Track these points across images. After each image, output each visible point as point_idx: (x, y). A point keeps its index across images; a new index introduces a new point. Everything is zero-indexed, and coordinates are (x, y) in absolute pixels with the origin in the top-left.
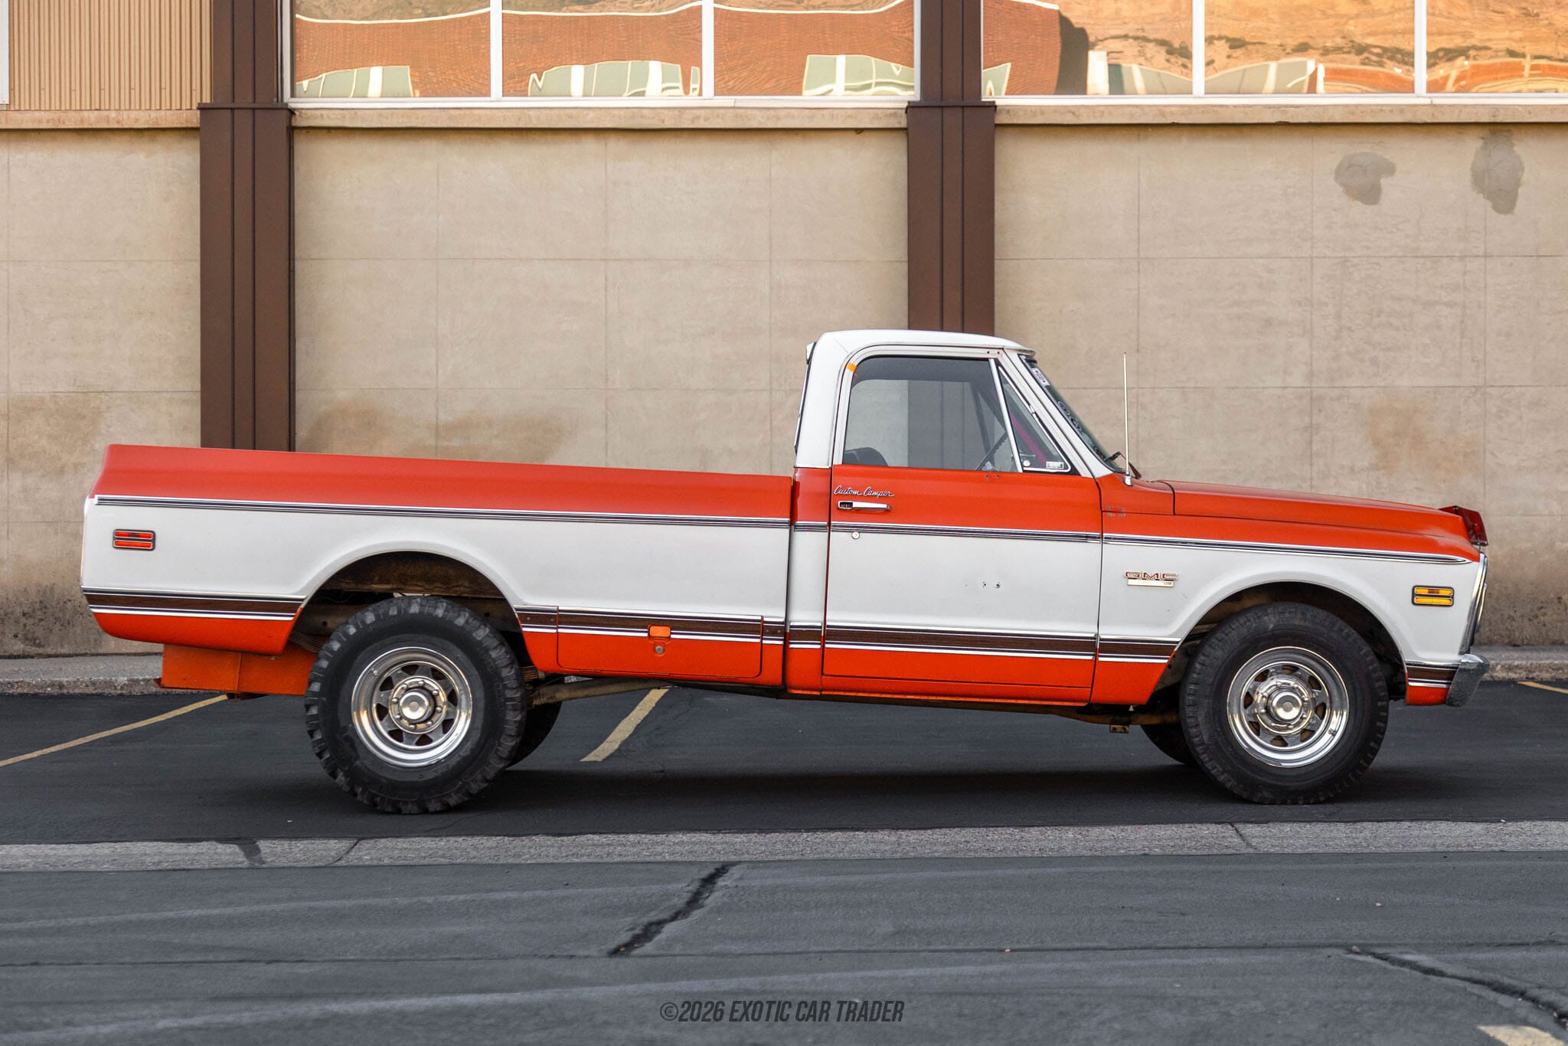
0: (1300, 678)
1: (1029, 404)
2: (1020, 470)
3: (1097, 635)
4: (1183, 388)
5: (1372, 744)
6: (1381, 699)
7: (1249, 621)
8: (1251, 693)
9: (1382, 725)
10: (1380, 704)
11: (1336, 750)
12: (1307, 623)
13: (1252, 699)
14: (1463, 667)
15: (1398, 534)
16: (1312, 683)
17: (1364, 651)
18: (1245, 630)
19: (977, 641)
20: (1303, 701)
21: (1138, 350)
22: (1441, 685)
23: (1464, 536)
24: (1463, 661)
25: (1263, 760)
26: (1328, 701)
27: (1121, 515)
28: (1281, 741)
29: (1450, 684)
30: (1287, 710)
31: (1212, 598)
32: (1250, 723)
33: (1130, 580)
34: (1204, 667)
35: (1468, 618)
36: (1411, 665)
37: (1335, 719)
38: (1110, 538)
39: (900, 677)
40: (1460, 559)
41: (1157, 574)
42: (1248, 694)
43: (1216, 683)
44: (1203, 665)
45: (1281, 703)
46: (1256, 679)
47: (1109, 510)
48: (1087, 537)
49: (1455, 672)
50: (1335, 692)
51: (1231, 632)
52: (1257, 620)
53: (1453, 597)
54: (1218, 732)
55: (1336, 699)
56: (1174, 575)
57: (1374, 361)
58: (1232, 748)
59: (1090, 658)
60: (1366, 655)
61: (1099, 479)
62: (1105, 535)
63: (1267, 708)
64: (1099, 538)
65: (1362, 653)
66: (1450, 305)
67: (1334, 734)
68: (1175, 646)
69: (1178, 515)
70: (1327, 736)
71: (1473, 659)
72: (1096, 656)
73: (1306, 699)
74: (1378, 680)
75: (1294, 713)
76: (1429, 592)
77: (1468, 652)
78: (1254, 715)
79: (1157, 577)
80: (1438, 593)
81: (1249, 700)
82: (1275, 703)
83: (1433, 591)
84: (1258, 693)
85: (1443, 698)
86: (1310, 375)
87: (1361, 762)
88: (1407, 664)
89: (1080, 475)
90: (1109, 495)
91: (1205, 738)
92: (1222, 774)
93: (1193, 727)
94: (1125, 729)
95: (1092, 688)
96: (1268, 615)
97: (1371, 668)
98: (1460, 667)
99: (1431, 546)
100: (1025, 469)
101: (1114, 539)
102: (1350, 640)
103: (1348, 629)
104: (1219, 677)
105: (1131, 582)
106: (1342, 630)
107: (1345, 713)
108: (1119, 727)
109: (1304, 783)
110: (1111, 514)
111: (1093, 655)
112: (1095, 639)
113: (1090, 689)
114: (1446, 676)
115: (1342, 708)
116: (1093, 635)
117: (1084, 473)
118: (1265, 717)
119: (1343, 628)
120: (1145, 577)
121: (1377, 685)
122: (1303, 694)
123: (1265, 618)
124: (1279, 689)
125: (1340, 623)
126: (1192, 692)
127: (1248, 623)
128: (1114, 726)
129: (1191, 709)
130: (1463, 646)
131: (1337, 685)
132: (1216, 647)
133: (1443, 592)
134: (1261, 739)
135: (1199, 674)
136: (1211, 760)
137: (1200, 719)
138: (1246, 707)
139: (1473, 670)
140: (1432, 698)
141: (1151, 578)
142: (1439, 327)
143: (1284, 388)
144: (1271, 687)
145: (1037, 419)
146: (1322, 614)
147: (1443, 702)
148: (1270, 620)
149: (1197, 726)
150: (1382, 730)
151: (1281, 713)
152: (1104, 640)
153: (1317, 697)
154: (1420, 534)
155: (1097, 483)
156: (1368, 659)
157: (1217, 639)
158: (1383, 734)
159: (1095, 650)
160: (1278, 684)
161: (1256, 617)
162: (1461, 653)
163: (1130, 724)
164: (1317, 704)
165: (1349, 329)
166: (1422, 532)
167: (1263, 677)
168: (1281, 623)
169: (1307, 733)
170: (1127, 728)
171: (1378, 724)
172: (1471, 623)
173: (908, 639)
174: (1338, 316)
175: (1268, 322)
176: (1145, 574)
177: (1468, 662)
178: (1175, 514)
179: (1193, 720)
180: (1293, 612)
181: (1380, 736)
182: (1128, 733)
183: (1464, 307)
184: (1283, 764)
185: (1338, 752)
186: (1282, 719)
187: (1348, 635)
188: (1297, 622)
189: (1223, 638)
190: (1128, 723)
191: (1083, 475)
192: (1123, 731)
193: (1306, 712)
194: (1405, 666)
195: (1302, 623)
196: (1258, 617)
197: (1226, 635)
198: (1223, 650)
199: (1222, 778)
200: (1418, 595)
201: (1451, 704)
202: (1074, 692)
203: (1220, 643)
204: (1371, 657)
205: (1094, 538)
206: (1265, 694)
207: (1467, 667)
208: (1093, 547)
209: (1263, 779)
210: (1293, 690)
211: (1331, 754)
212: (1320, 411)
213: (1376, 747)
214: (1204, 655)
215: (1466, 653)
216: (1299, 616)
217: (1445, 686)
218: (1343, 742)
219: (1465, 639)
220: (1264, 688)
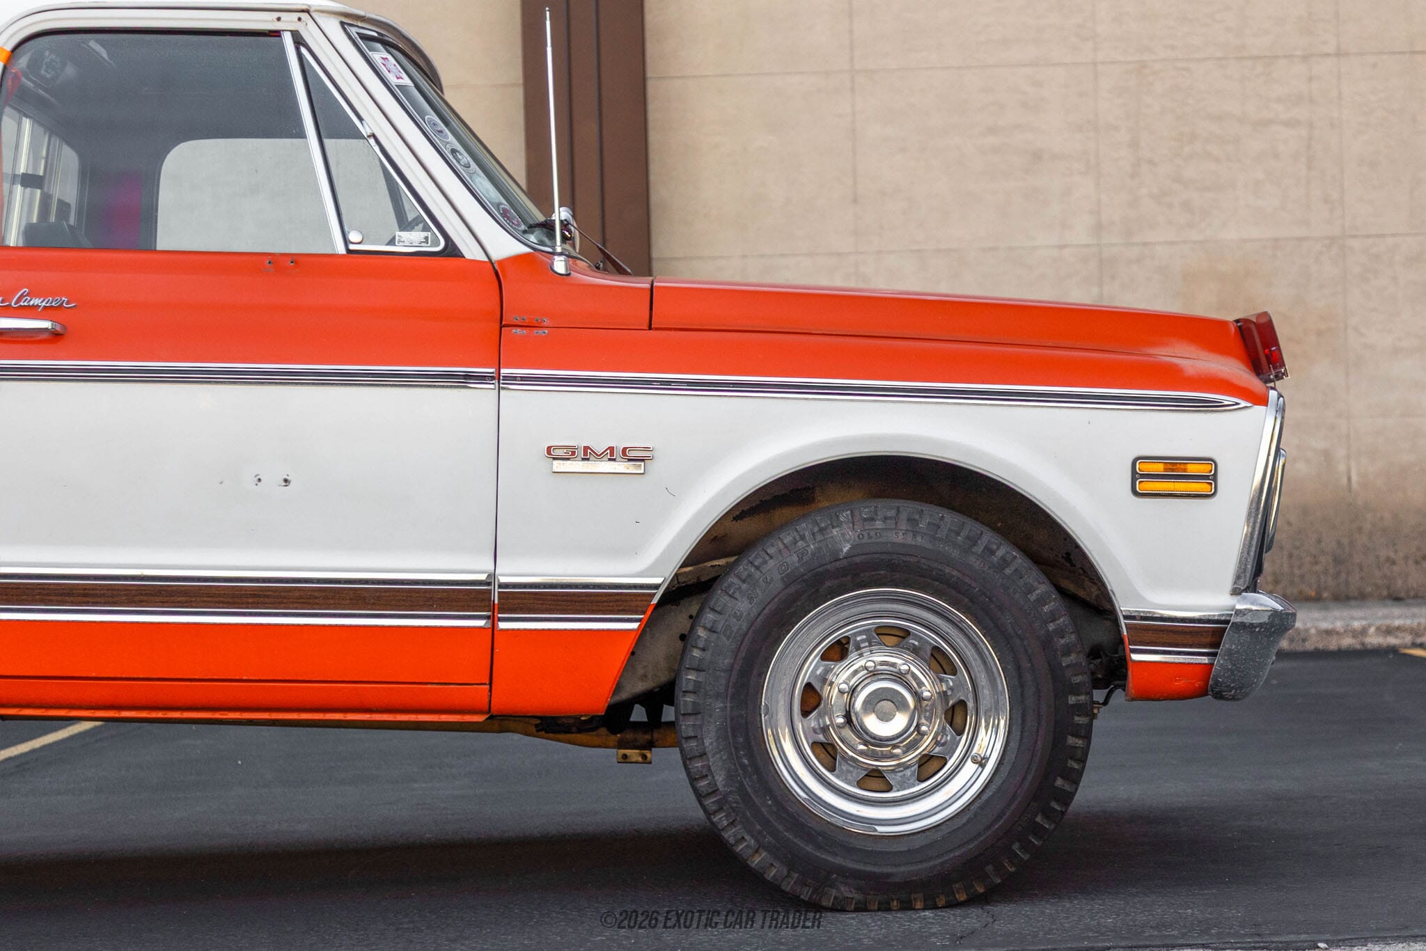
0: (915, 651)
1: (361, 119)
2: (341, 250)
3: (493, 576)
4: (919, 251)
5: (1059, 782)
6: (1075, 690)
7: (803, 538)
8: (817, 686)
9: (1079, 742)
10: (1072, 700)
11: (985, 797)
12: (919, 539)
13: (819, 698)
14: (1238, 620)
15: (1106, 356)
16: (939, 661)
17: (1038, 592)
18: (795, 558)
19: (246, 596)
20: (918, 697)
21: (855, 201)
22: (1196, 658)
23: (1238, 357)
24: (1239, 607)
25: (839, 821)
26: (971, 696)
27: (541, 331)
28: (875, 779)
29: (1215, 655)
30: (885, 717)
31: (724, 493)
32: (814, 745)
33: (555, 462)
34: (715, 635)
35: (1248, 520)
36: (1133, 618)
37: (983, 737)
38: (515, 378)
39: (94, 675)
40: (1227, 399)
41: (611, 449)
42: (809, 687)
43: (737, 667)
44: (711, 630)
45: (870, 704)
46: (825, 657)
47: (516, 322)
48: (468, 376)
49: (1225, 629)
50: (983, 680)
51: (765, 562)
52: (819, 537)
53: (1215, 475)
54: (743, 767)
55: (985, 692)
56: (647, 449)
57: (1187, 206)
58: (773, 798)
59: (481, 623)
60: (1042, 601)
61: (501, 262)
62: (503, 371)
63: (848, 716)
64: (493, 378)
65: (1033, 597)
66: (1290, 124)
67: (982, 763)
68: (655, 594)
69: (657, 329)
70: (970, 767)
71: (1263, 603)
72: (493, 620)
73: (926, 694)
74: (1067, 651)
75: (899, 722)
76: (1165, 470)
77: (1253, 587)
78: (825, 730)
79: (610, 454)
80: (1185, 470)
81: (811, 699)
82: (858, 704)
83: (1175, 468)
84: (831, 684)
85: (1201, 683)
86: (1098, 228)
87: (1039, 819)
88: (1126, 617)
89: (464, 257)
90: (518, 295)
91: (720, 779)
92: (757, 851)
93: (695, 757)
94: (644, 757)
95: (491, 684)
96: (839, 525)
97: (1051, 627)
98: (1233, 619)
99: (1169, 376)
100: (352, 247)
101: (523, 379)
102: (1008, 571)
103: (1004, 550)
104: (742, 654)
105: (559, 466)
106: (993, 553)
107: (1002, 722)
108: (634, 754)
109: (925, 865)
110: (518, 331)
111: (488, 617)
112: (489, 584)
113: (488, 687)
114: (1208, 640)
115: (996, 709)
116: (483, 577)
117: (471, 251)
118: (847, 733)
119: (995, 547)
120: (588, 454)
121: (1066, 661)
122: (920, 684)
123: (835, 532)
124: (874, 674)
125: (988, 537)
126: (690, 688)
127: (800, 543)
128: (623, 751)
129: (690, 721)
130: (1238, 577)
131: (985, 662)
132: (737, 595)
133: (1193, 469)
134: (837, 777)
135: (703, 650)
136: (732, 824)
137: (707, 742)
138: (805, 713)
139: (1261, 625)
140: (1180, 684)
141: (599, 456)
142: (1276, 156)
143: (1062, 247)
144: (856, 672)
145: (377, 149)
146: (950, 519)
147: (1203, 692)
148: (843, 534)
149: (703, 755)
150: (1079, 754)
151: (873, 724)
152: (507, 586)
153: (951, 689)
154: (1149, 355)
155: (496, 272)
156: (1046, 609)
157: (738, 577)
158: (1083, 761)
159: (492, 608)
160: (870, 664)
161: (816, 529)
162: (1236, 592)
163: (654, 747)
164: (951, 703)
165: (1151, 162)
166: (1151, 351)
167: (839, 651)
168: (866, 540)
169: (929, 765)
170: (649, 755)
171: (1071, 740)
172: (1254, 528)
173: (103, 595)
174: (1134, 144)
175: (1037, 156)
176: (586, 448)
177: (1251, 610)
178: (650, 328)
179: (693, 744)
180: (890, 518)
181: (1076, 766)
182: (650, 763)
183: (1311, 126)
184: (880, 829)
185: (988, 801)
186: (874, 737)
187: (1005, 562)
188: (899, 538)
189: (749, 576)
190: (650, 745)
191: (468, 255)
192: (640, 759)
193: (929, 719)
194: (1123, 622)
195: (909, 540)
196: (821, 530)
197: (757, 568)
198: (751, 599)
199: (756, 861)
200: (1143, 476)
201: (1219, 696)
202: (457, 695)
203: (744, 586)
204: (1054, 604)
205: (482, 378)
206: (844, 686)
207: (1247, 619)
208: (479, 398)
209: (838, 861)
210: (900, 677)
211: (977, 805)
212: (1113, 277)
213: (1067, 787)
214: (713, 610)
215: (1246, 590)
216: (903, 525)
217: (1205, 660)
218: (998, 781)
219: (1242, 563)
220: (843, 675)
